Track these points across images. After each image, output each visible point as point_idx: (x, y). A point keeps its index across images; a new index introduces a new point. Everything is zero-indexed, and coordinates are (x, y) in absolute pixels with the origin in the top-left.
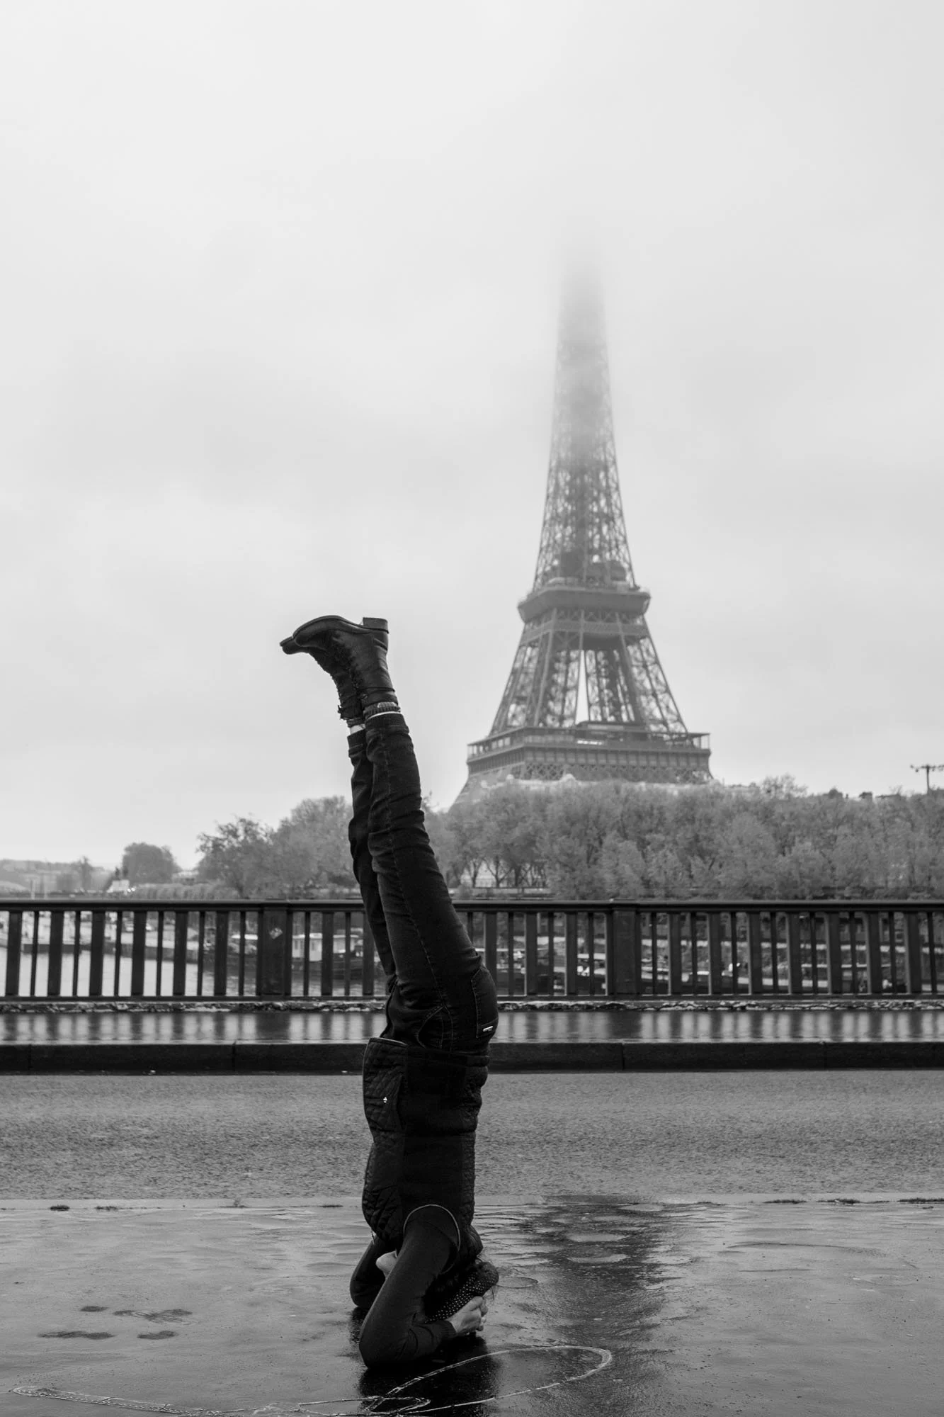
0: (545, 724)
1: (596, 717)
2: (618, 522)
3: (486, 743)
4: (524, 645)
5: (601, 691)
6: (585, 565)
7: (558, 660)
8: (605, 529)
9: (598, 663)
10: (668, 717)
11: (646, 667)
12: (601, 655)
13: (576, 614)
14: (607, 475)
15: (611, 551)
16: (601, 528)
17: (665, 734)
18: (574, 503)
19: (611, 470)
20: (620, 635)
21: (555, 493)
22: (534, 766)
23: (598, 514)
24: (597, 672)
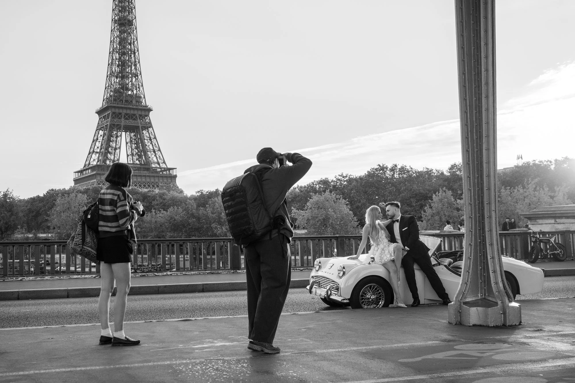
0: (106, 164)
1: (130, 161)
2: (140, 77)
3: (81, 172)
4: (98, 129)
5: (132, 150)
6: (124, 95)
7: (112, 136)
8: (134, 80)
9: (131, 138)
10: (160, 161)
11: (151, 140)
12: (132, 134)
13: (120, 116)
14: (134, 56)
15: (136, 89)
16: (132, 79)
17: (158, 168)
18: (120, 68)
19: (137, 54)
20: (139, 126)
21: (112, 63)
22: (100, 182)
23: (131, 73)
24: (131, 141)
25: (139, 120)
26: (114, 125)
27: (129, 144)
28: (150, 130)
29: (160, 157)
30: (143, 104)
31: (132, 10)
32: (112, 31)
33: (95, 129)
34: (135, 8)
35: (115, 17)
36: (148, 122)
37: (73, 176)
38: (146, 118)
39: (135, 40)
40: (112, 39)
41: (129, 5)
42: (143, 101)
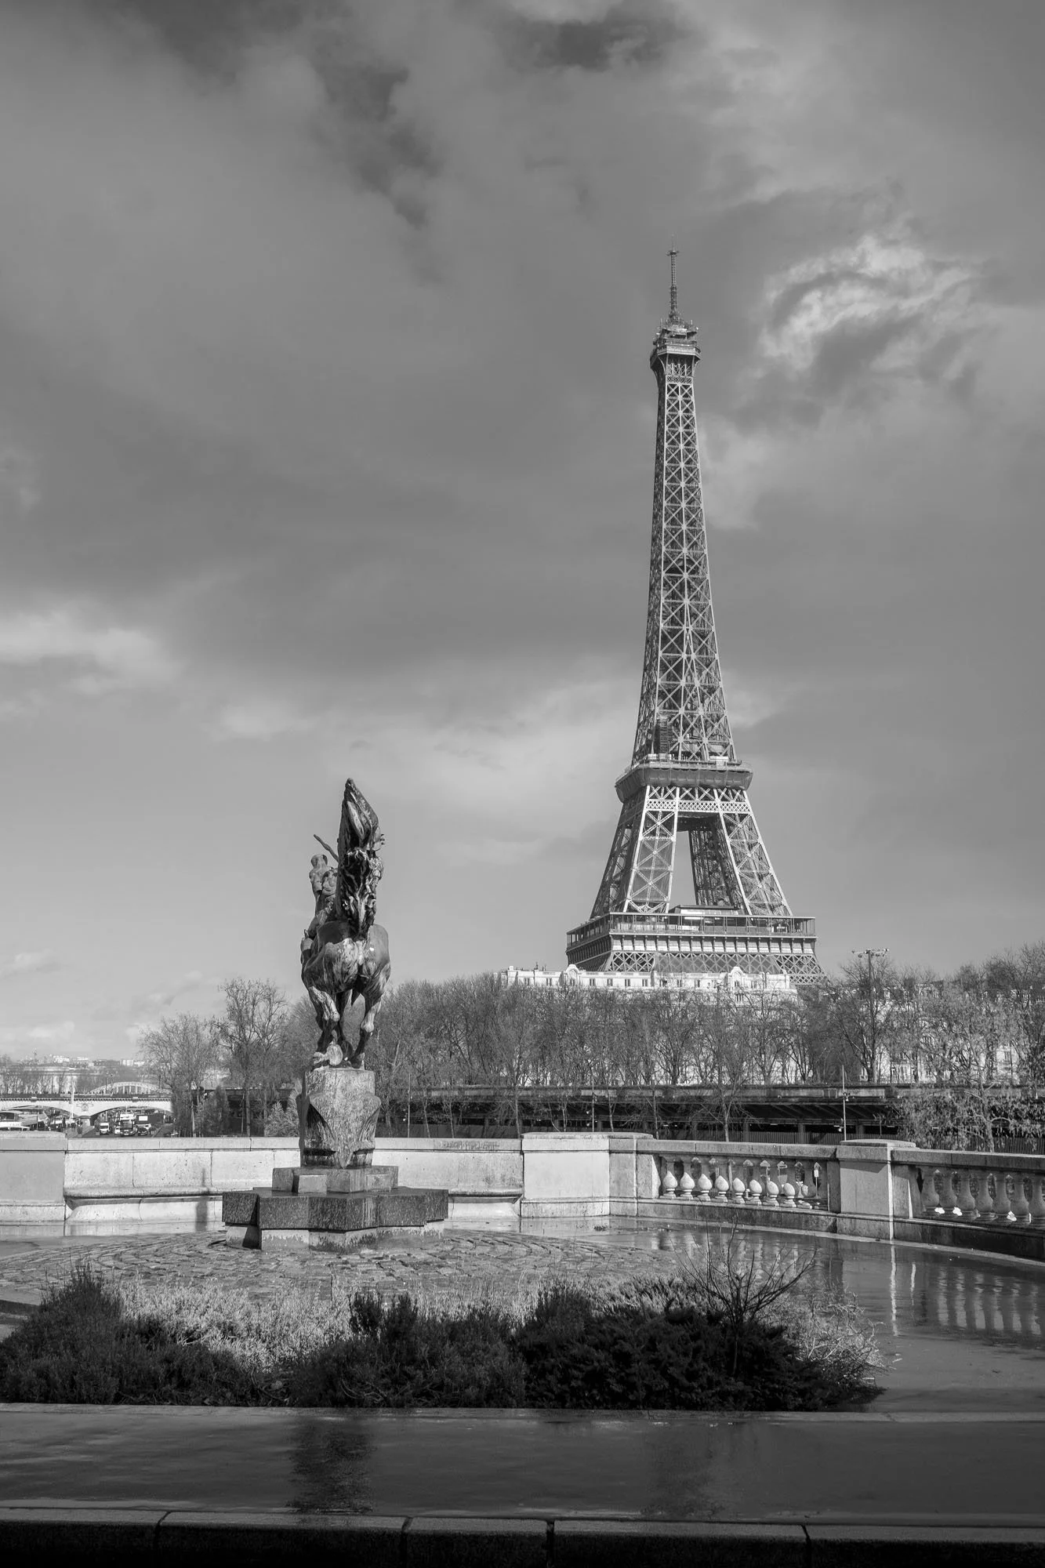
4: (621, 827)
5: (706, 874)
9: (703, 844)
11: (749, 848)
12: (706, 836)
13: (670, 791)
17: (767, 919)
20: (718, 814)
22: (621, 955)
24: (701, 853)
25: (718, 801)
26: (655, 814)
27: (698, 860)
38: (736, 792)
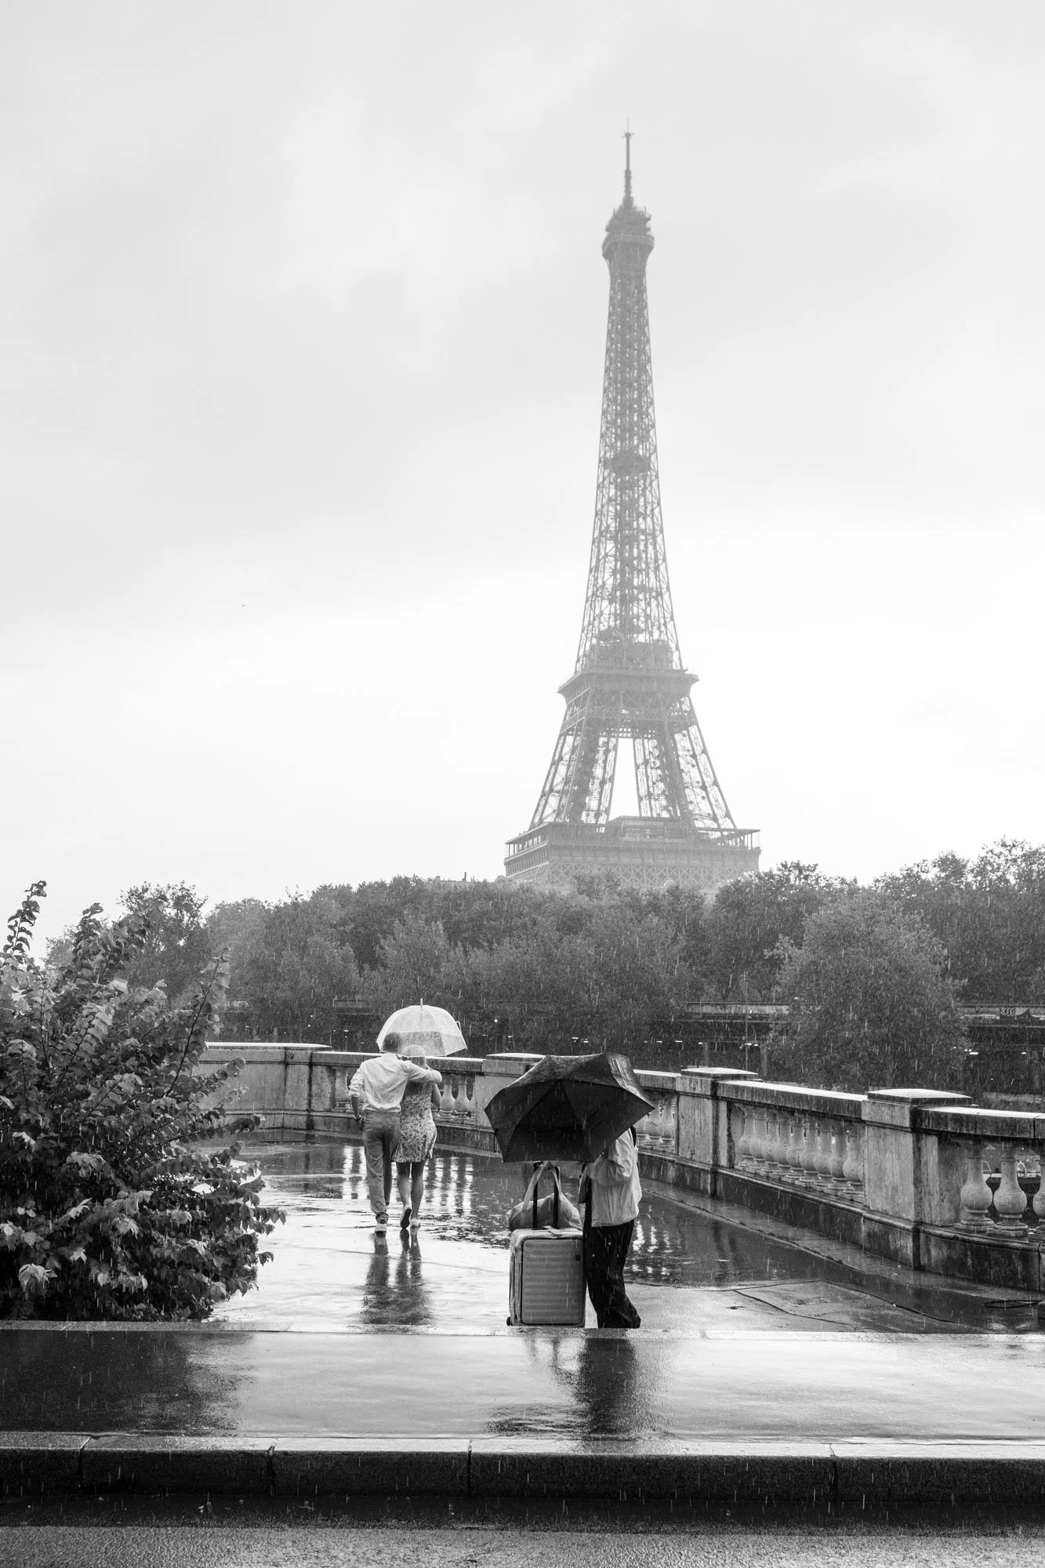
0: (578, 821)
1: (645, 811)
3: (523, 841)
4: (563, 734)
5: (650, 783)
6: (627, 645)
7: (594, 750)
9: (646, 753)
11: (694, 756)
12: (650, 744)
13: (614, 698)
14: (655, 544)
15: (659, 628)
16: (649, 604)
17: (712, 830)
18: (618, 576)
19: (659, 539)
20: (664, 722)
21: (597, 568)
22: (559, 867)
23: (642, 588)
24: (646, 762)
25: (662, 709)
26: (598, 721)
27: (642, 769)
28: (693, 730)
29: (717, 801)
30: (675, 666)
31: (648, 432)
32: (598, 487)
33: (558, 733)
34: (653, 426)
35: (605, 454)
36: (686, 711)
37: (504, 852)
38: (683, 699)
39: (655, 505)
40: (599, 507)
41: (642, 419)
42: (675, 657)
